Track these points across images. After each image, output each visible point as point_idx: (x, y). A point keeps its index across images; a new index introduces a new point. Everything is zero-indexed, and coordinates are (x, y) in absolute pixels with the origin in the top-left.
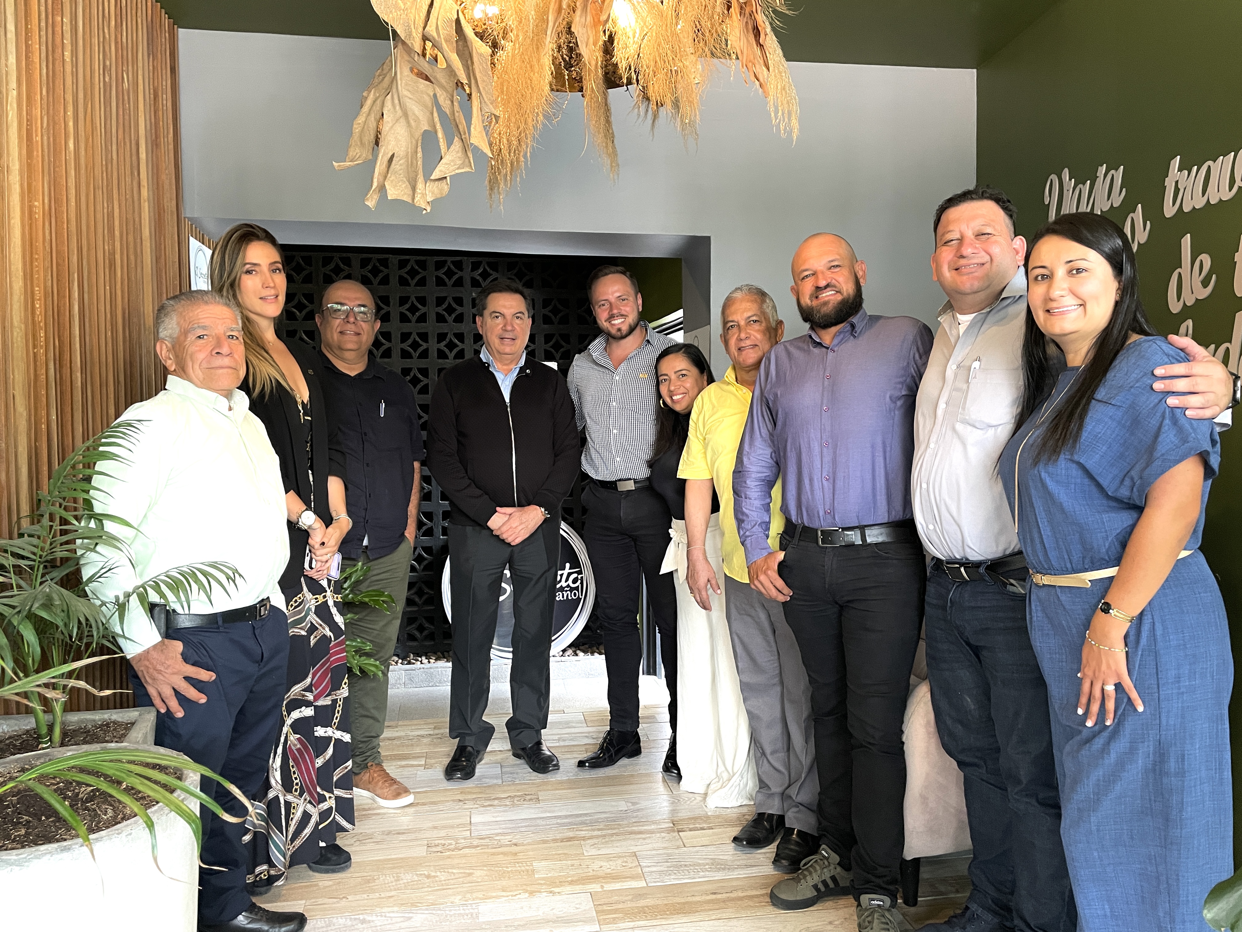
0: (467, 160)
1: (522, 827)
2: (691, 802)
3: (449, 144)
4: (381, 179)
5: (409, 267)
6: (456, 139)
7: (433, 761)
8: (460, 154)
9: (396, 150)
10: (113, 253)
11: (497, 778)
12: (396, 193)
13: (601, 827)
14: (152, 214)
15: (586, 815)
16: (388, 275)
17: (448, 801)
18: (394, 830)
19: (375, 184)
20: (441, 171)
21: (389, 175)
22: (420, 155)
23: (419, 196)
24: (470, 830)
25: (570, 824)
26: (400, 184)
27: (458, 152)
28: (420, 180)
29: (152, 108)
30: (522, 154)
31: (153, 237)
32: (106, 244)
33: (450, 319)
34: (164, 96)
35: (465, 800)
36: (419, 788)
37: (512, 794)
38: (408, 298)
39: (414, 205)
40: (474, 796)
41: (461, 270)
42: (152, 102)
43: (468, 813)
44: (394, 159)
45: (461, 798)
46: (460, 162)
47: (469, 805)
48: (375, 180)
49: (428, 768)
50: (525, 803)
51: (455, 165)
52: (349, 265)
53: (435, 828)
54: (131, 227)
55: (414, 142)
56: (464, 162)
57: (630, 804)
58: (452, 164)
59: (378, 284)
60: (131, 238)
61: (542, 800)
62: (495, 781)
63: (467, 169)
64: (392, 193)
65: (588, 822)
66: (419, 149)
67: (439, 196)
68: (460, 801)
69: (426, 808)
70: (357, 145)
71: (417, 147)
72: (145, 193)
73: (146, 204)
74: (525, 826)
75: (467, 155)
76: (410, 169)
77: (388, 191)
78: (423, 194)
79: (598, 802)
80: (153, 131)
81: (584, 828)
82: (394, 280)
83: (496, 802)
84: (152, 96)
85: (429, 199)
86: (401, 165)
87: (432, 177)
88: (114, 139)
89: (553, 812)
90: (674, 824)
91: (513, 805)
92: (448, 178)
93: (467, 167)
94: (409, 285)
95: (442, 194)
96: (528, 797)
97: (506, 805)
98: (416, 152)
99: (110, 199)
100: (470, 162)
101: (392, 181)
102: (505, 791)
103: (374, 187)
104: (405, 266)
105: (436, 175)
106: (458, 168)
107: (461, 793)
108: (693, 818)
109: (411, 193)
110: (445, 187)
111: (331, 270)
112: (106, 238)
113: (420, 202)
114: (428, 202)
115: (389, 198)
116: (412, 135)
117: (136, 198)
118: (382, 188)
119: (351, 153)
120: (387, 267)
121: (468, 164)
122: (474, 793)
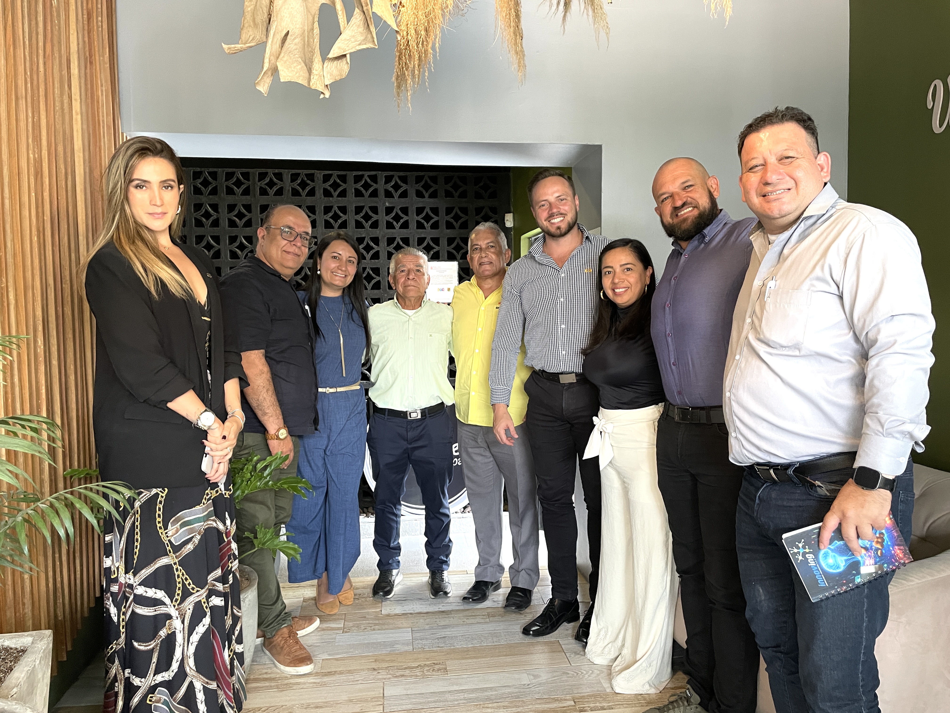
0: (369, 36)
1: (431, 702)
2: (589, 676)
3: (349, 17)
4: (273, 61)
5: (331, 181)
6: (357, 10)
7: (351, 624)
8: (361, 29)
9: (291, 28)
10: (39, 162)
11: (408, 644)
12: (290, 75)
13: (506, 704)
14: (85, 127)
15: (491, 688)
16: (314, 188)
17: (363, 670)
18: (313, 703)
19: (266, 66)
20: (339, 48)
21: (282, 55)
22: (317, 31)
23: (316, 77)
24: (383, 704)
25: (477, 699)
26: (295, 65)
27: (359, 26)
28: (316, 60)
29: (86, 28)
30: (430, 45)
31: (87, 148)
32: (30, 152)
33: (367, 225)
34: (100, 18)
35: (379, 669)
36: (338, 654)
37: (422, 663)
38: (331, 207)
39: (310, 88)
40: (387, 665)
41: (376, 182)
42: (86, 22)
43: (382, 684)
44: (289, 37)
45: (375, 667)
46: (362, 38)
47: (383, 675)
48: (266, 61)
49: (346, 632)
50: (434, 673)
51: (356, 41)
52: (281, 180)
53: (351, 701)
54: (60, 137)
55: (311, 18)
56: (366, 37)
57: (532, 677)
58: (353, 40)
59: (306, 196)
60: (60, 149)
61: (450, 670)
62: (406, 648)
63: (370, 45)
64: (285, 75)
65: (493, 697)
66: (316, 25)
67: (338, 78)
68: (374, 669)
69: (343, 677)
70: (250, 26)
71: (314, 23)
72: (76, 105)
73: (79, 117)
74: (435, 702)
75: (369, 29)
76: (306, 49)
77: (281, 73)
78: (320, 76)
79: (501, 674)
80: (87, 49)
81: (490, 705)
82: (319, 193)
83: (407, 672)
84: (85, 16)
85: (328, 82)
86: (295, 44)
87: (331, 56)
88: (41, 52)
89: (461, 684)
90: (575, 702)
91: (424, 676)
92: (348, 56)
93: (369, 42)
94: (332, 196)
95: (341, 75)
96: (437, 667)
97: (417, 676)
98: (313, 29)
99: (36, 110)
100: (373, 38)
101: (285, 62)
102: (416, 660)
103: (265, 69)
104: (329, 180)
105: (334, 52)
106: (359, 44)
107: (376, 661)
108: (592, 695)
109: (307, 75)
110: (344, 67)
111: (266, 184)
112: (31, 147)
113: (317, 84)
114: (327, 86)
115: (282, 81)
116: (308, 11)
117: (66, 110)
118: (275, 71)
119: (244, 36)
120: (313, 181)
121: (371, 40)
122: (387, 661)
